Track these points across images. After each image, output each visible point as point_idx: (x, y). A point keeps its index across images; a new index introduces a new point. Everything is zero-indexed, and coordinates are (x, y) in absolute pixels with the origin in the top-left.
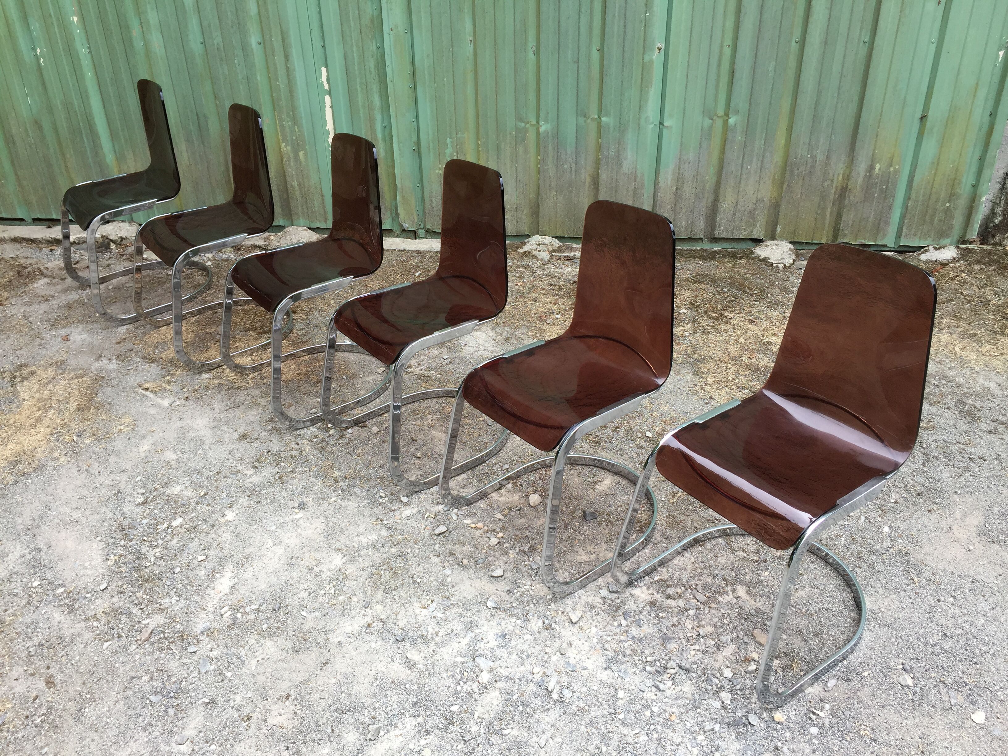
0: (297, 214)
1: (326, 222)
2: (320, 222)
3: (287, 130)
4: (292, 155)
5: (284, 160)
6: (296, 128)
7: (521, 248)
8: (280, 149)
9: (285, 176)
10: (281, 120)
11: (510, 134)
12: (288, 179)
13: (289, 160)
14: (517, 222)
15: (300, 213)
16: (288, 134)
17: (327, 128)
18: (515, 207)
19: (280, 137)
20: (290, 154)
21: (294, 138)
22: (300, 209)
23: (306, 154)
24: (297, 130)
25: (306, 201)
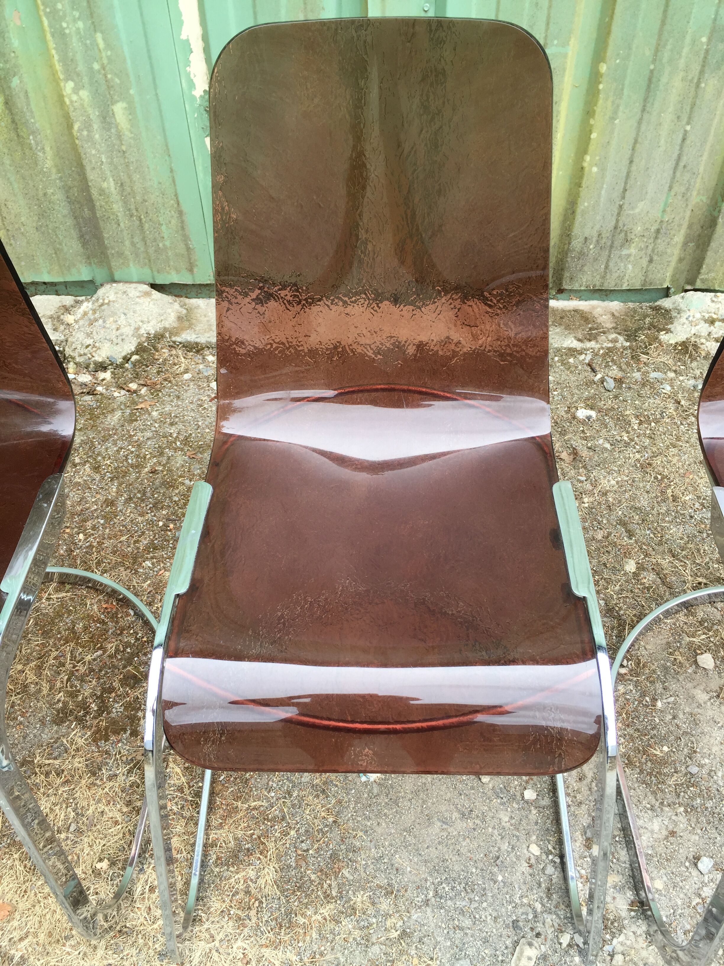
0: (120, 254)
1: (191, 270)
2: (178, 271)
3: (75, 43)
4: (94, 114)
5: (76, 127)
6: (99, 37)
7: (668, 331)
8: (60, 98)
9: (81, 167)
10: (54, 15)
11: (694, 42)
12: (91, 175)
13: (88, 125)
14: (651, 261)
15: (127, 253)
16: (79, 57)
17: (183, 37)
18: (653, 229)
19: (58, 67)
20: (90, 111)
21: (96, 66)
22: (127, 243)
23: (131, 110)
24: (101, 44)
25: (141, 226)
